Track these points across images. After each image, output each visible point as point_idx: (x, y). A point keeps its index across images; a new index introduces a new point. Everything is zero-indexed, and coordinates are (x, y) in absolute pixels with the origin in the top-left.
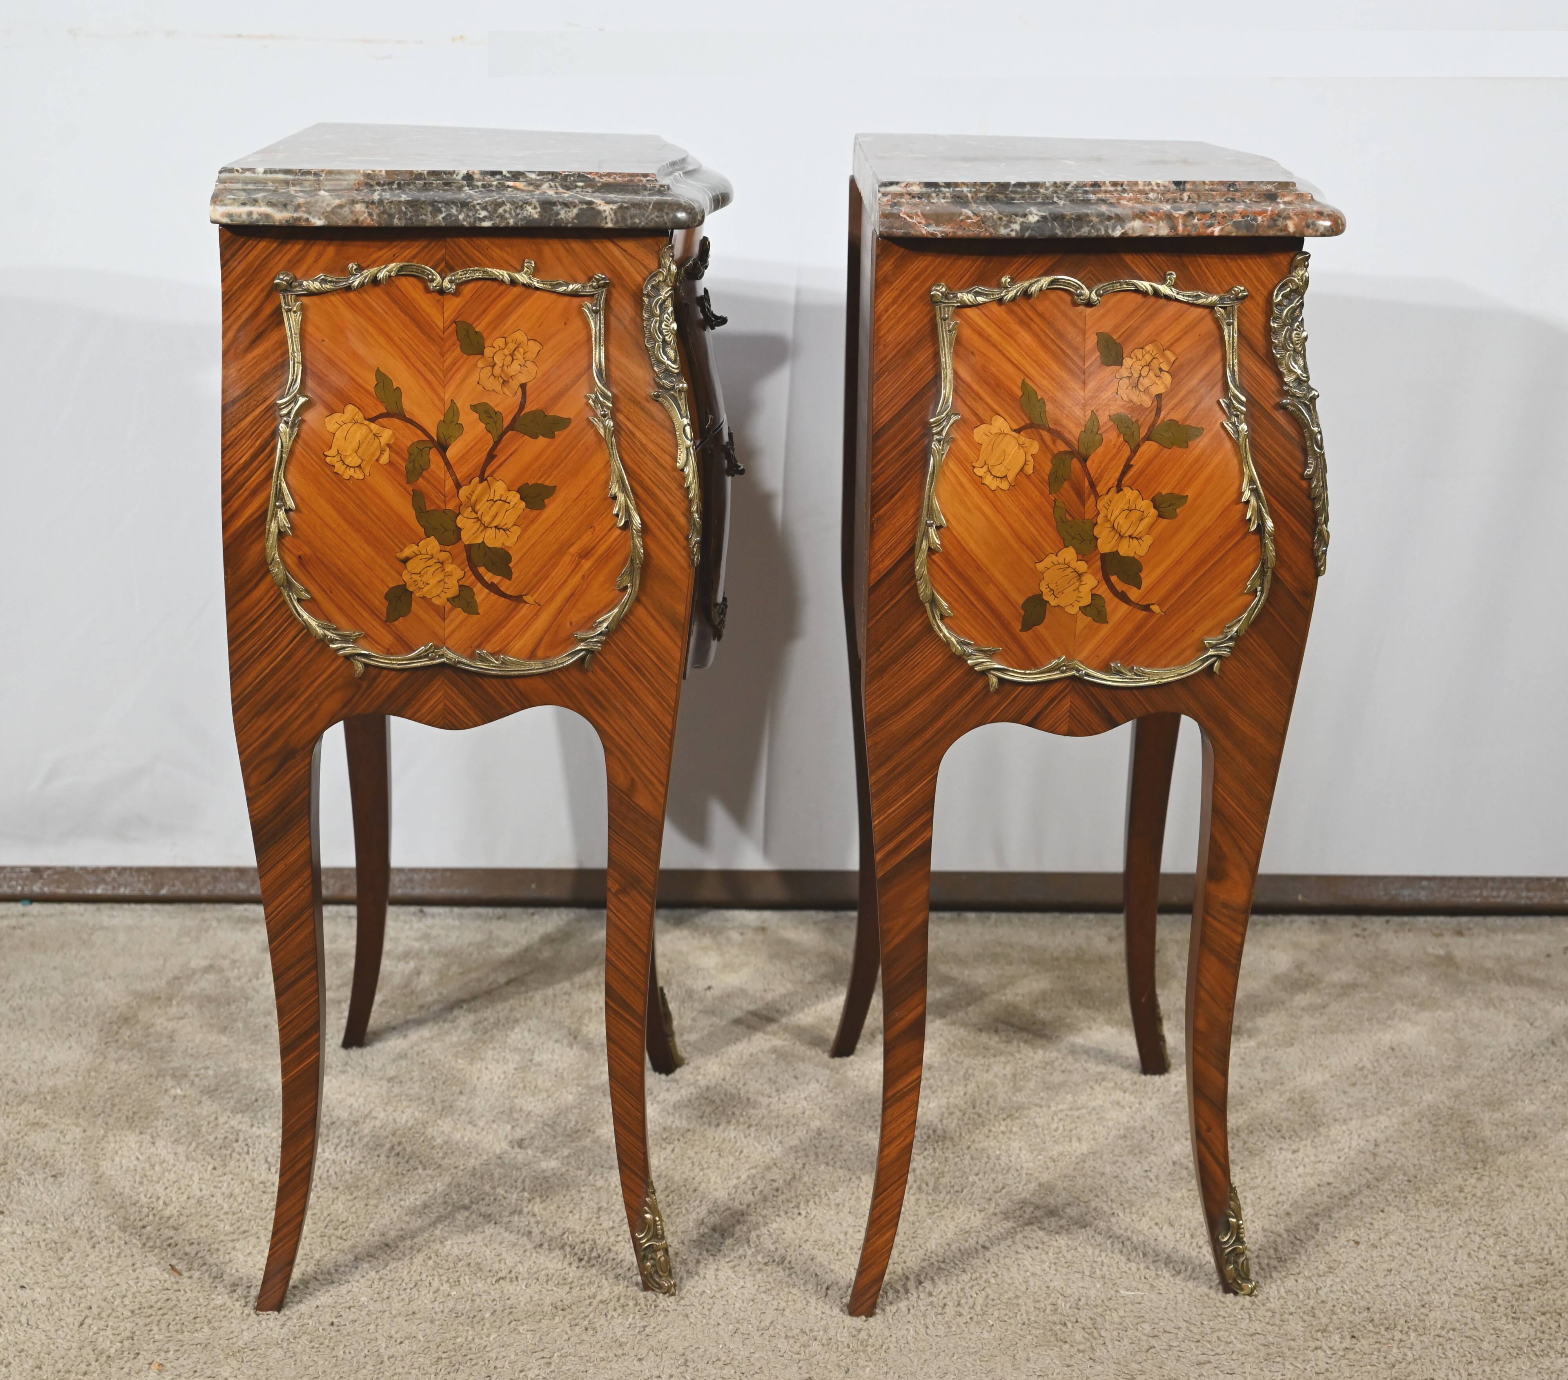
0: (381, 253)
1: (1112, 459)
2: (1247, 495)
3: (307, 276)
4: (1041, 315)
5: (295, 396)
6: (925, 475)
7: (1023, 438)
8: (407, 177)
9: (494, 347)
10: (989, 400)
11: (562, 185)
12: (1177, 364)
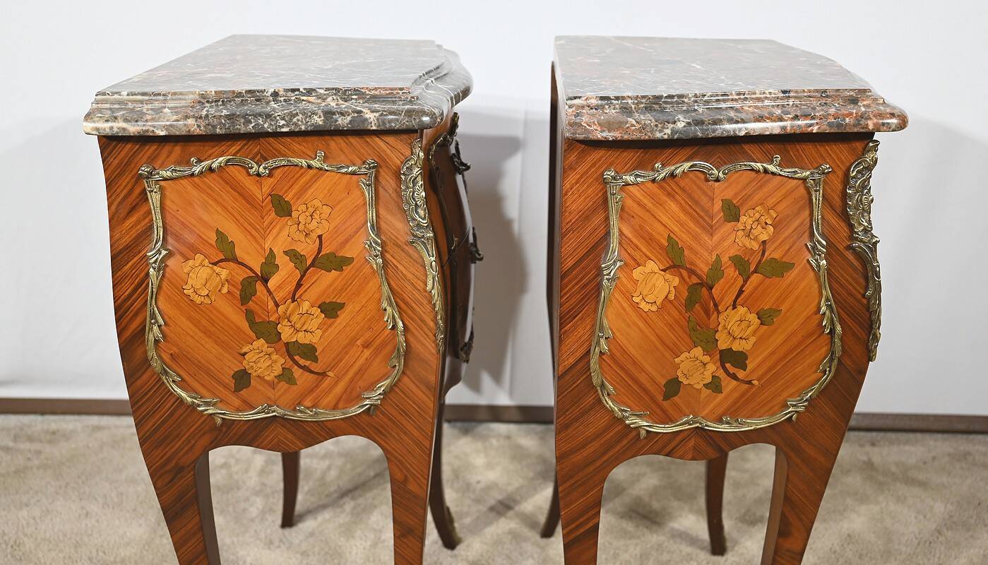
0: (214, 150)
1: (730, 288)
2: (824, 309)
3: (162, 166)
4: (683, 190)
5: (159, 250)
6: (598, 302)
7: (668, 276)
8: (230, 95)
9: (299, 211)
10: (644, 250)
11: (341, 98)
12: (777, 219)
